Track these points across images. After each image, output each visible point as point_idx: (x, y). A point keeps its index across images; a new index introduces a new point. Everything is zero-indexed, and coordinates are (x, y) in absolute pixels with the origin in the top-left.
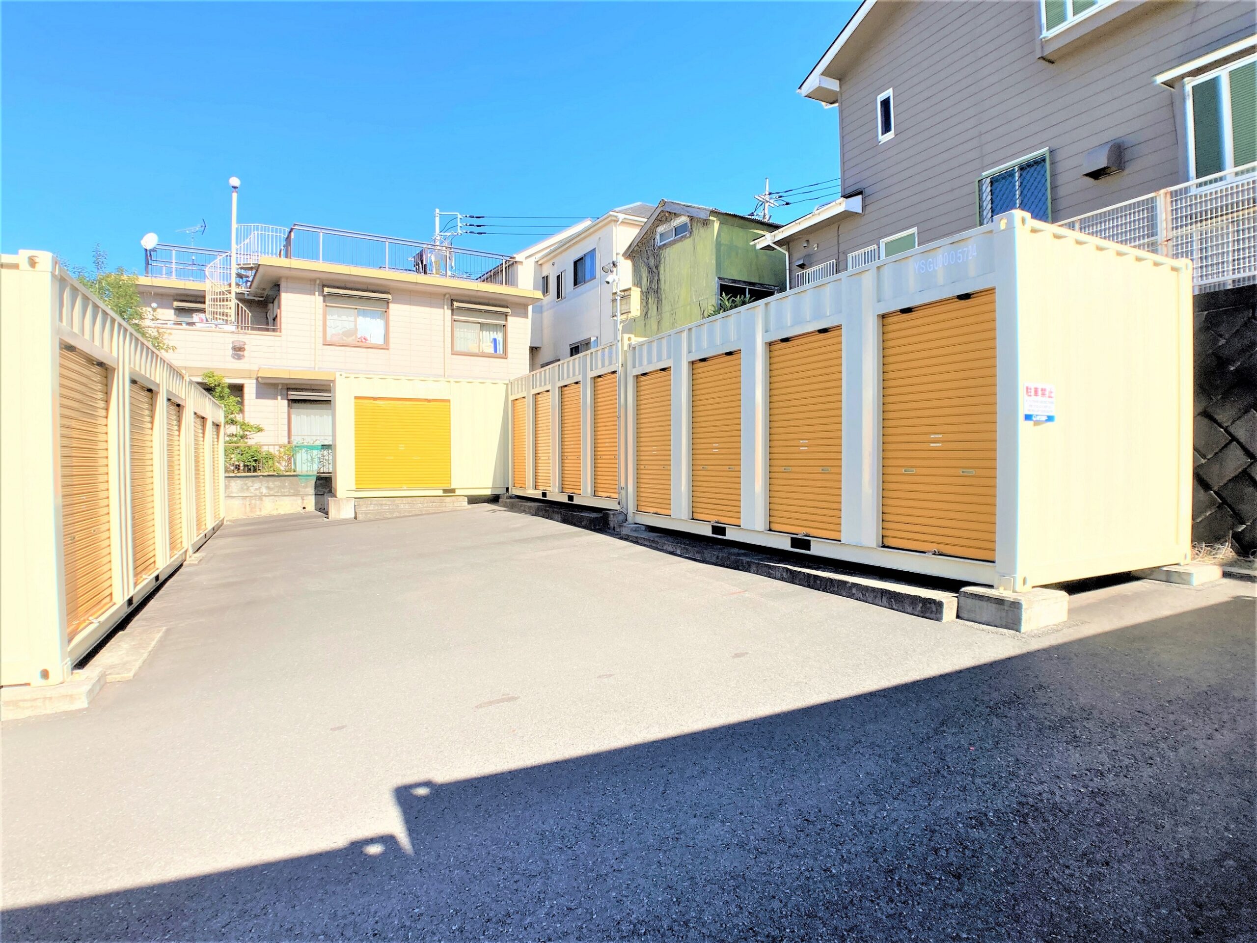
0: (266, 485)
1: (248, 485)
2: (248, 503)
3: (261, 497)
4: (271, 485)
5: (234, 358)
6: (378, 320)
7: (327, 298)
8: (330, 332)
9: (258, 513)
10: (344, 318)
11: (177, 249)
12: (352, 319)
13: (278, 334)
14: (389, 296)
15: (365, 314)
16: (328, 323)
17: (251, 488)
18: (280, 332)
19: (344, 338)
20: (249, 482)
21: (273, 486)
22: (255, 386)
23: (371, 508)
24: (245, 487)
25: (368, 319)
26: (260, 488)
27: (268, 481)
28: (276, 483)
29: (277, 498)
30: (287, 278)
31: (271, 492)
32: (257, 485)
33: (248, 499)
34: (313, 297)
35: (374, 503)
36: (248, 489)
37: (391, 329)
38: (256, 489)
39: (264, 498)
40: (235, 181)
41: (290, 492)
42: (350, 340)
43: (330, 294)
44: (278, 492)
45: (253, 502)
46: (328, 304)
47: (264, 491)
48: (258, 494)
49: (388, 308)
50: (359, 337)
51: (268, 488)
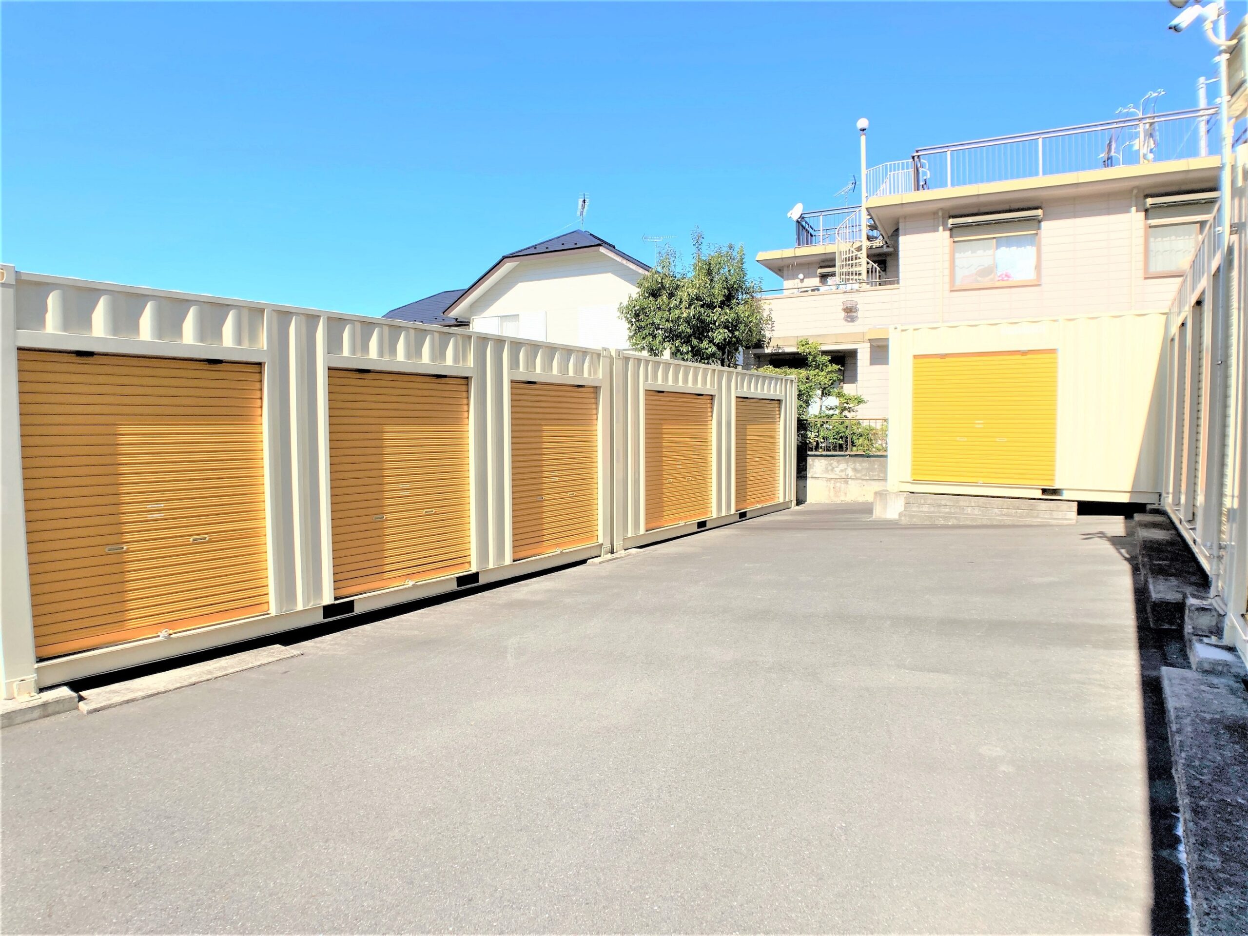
0: (852, 466)
1: (833, 465)
2: (832, 486)
3: (846, 480)
4: (858, 466)
5: (846, 320)
6: (1029, 248)
7: (954, 230)
8: (959, 274)
9: (843, 498)
10: (980, 252)
11: (824, 213)
12: (991, 252)
13: (895, 286)
14: (1039, 212)
15: (1008, 242)
16: (957, 262)
17: (836, 469)
18: (898, 283)
19: (979, 279)
20: (834, 462)
21: (860, 468)
22: (869, 350)
23: (925, 508)
24: (830, 468)
25: (1014, 249)
26: (846, 469)
27: (854, 462)
28: (863, 464)
29: (864, 482)
30: (905, 217)
31: (859, 475)
32: (843, 466)
33: (832, 482)
34: (936, 233)
35: (929, 502)
36: (832, 470)
37: (1044, 257)
38: (842, 471)
39: (850, 481)
40: (863, 123)
41: (879, 475)
42: (986, 282)
43: (956, 227)
44: (865, 475)
45: (838, 485)
46: (956, 239)
47: (850, 473)
48: (844, 476)
49: (1039, 228)
50: (999, 274)
51: (855, 470)
